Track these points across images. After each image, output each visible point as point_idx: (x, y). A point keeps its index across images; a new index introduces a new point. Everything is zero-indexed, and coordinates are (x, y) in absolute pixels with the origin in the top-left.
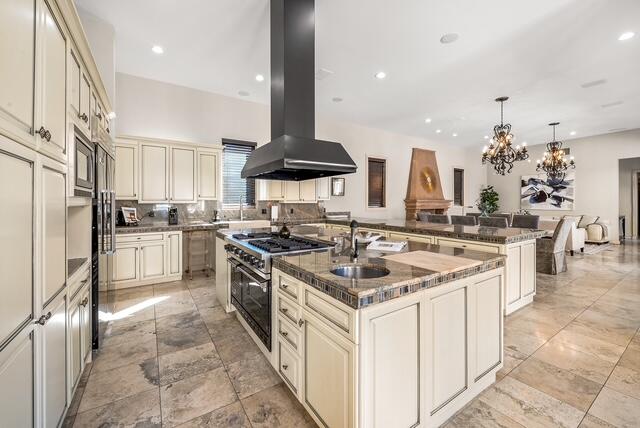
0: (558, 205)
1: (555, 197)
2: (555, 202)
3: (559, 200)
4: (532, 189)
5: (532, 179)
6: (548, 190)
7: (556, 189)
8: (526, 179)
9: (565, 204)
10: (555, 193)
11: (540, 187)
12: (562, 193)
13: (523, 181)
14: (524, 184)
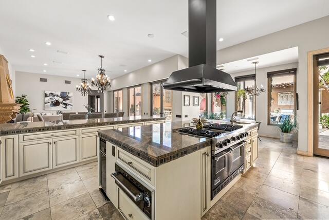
0: (66, 107)
1: (64, 104)
2: (64, 106)
3: (66, 105)
4: (51, 98)
5: (52, 94)
6: (61, 100)
7: (65, 100)
8: (48, 93)
9: (69, 107)
10: (64, 102)
11: (56, 98)
12: (67, 102)
13: (45, 94)
14: (46, 96)
